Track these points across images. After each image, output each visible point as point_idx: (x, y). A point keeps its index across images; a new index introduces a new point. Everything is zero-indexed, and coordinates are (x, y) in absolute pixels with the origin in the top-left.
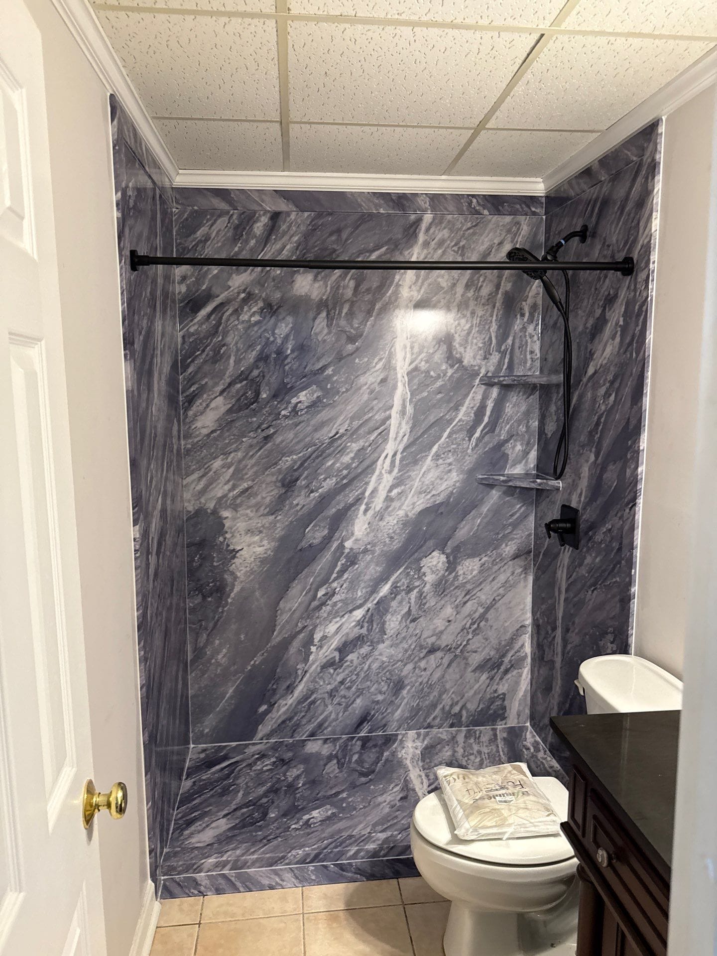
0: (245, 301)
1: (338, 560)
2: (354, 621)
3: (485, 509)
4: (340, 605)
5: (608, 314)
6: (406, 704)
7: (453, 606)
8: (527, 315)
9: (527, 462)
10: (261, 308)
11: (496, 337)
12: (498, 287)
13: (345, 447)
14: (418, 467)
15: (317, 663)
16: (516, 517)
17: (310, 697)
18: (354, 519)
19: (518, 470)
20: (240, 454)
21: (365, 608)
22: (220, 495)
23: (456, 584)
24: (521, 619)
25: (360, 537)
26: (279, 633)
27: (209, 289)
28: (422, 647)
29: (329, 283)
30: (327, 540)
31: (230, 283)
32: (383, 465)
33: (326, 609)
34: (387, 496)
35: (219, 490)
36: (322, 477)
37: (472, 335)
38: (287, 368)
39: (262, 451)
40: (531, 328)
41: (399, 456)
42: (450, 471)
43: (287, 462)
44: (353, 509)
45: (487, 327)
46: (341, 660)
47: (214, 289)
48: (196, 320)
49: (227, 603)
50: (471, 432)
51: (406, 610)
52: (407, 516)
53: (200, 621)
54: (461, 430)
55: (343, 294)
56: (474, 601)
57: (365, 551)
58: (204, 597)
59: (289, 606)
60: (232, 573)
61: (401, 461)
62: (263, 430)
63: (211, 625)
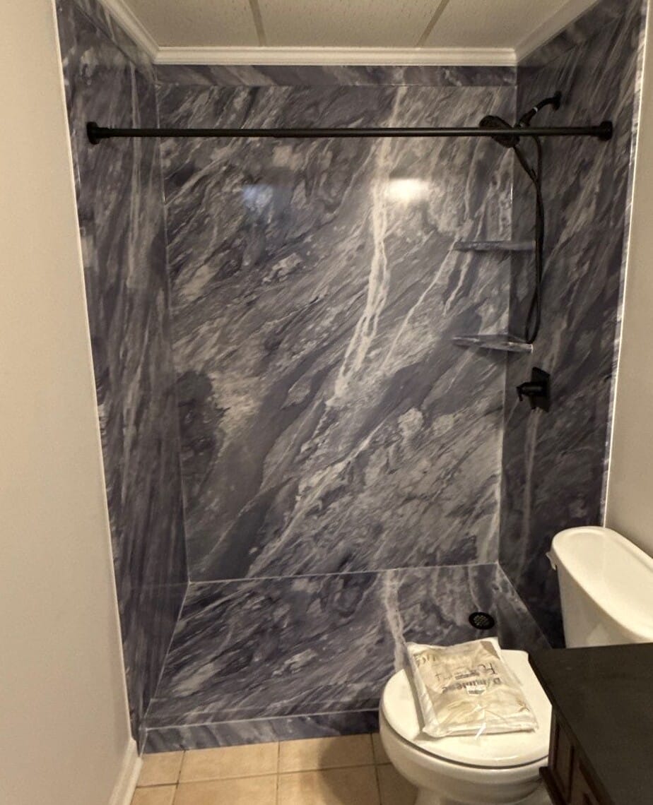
0: (227, 173)
1: (320, 418)
2: (335, 473)
3: (459, 368)
4: (322, 459)
6: (385, 546)
7: (428, 458)
8: (499, 183)
9: (499, 325)
10: (242, 180)
11: (470, 204)
12: (471, 155)
13: (325, 312)
14: (395, 330)
15: (301, 512)
16: (488, 376)
17: (295, 541)
18: (335, 380)
19: (491, 331)
20: (225, 320)
21: (346, 461)
22: (207, 358)
23: (432, 438)
24: (493, 468)
25: (340, 396)
26: (267, 484)
27: (192, 163)
28: (399, 496)
29: (307, 154)
30: (309, 400)
31: (212, 157)
32: (361, 328)
33: (309, 463)
34: (366, 358)
35: (207, 353)
36: (303, 340)
37: (446, 203)
38: (267, 236)
39: (245, 316)
40: (502, 197)
41: (376, 320)
42: (426, 333)
43: (269, 326)
44: (333, 370)
45: (461, 195)
46: (325, 508)
47: (197, 162)
48: (181, 193)
49: (217, 458)
50: (446, 296)
51: (384, 463)
52: (384, 375)
53: (194, 473)
54: (436, 294)
55: (320, 165)
56: (447, 454)
57: (346, 409)
58: (196, 452)
59: (274, 460)
60: (221, 431)
61: (379, 323)
62: (246, 297)
63: (203, 477)
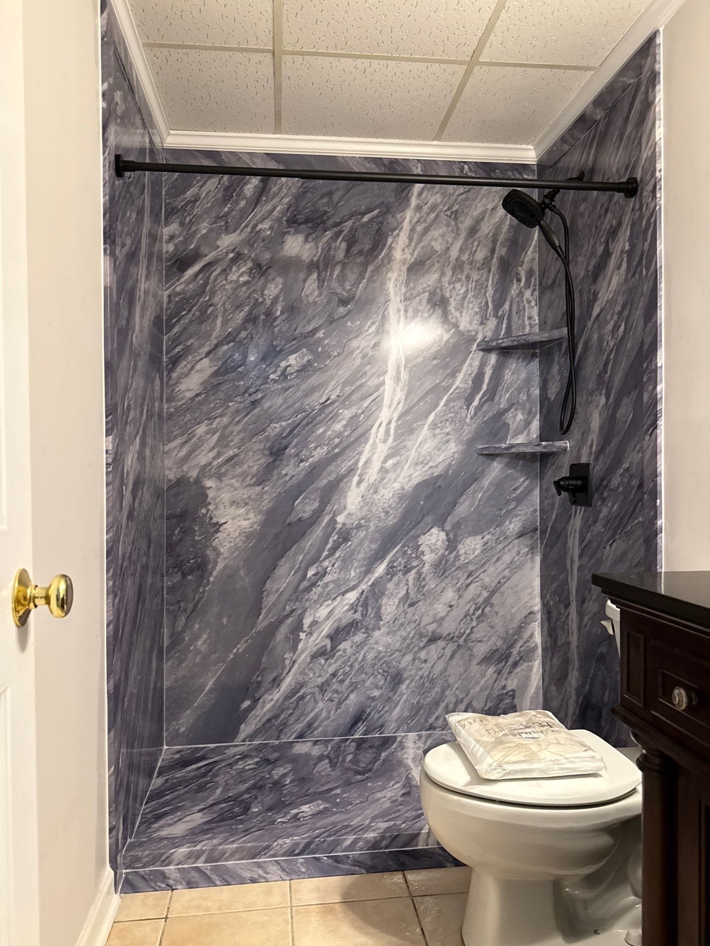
0: (234, 261)
1: (329, 536)
2: (346, 605)
3: (486, 482)
4: (331, 586)
5: (611, 247)
6: (405, 702)
7: (454, 589)
8: (523, 280)
9: (529, 432)
10: (250, 268)
11: (493, 302)
12: (493, 251)
13: (337, 414)
14: (414, 436)
15: (307, 652)
16: (519, 491)
17: (298, 692)
18: (347, 492)
19: (520, 440)
20: (225, 420)
21: (359, 590)
22: (203, 463)
23: (458, 564)
24: (529, 605)
25: (352, 512)
26: (265, 617)
27: (197, 248)
28: (421, 636)
29: (320, 244)
30: (318, 514)
31: (219, 243)
32: (377, 434)
33: (316, 591)
34: (382, 467)
35: (203, 458)
36: (313, 445)
37: (467, 299)
38: (276, 330)
39: (249, 416)
40: (528, 294)
41: (393, 425)
42: (448, 441)
43: (275, 428)
44: (345, 480)
45: (483, 291)
46: (333, 648)
47: (202, 248)
48: (182, 280)
49: (208, 583)
50: (469, 400)
51: (403, 592)
52: (403, 488)
53: (179, 602)
54: (458, 398)
55: (334, 256)
56: (477, 584)
57: (359, 527)
58: (184, 575)
59: (276, 586)
60: (215, 549)
61: (396, 429)
62: (250, 395)
63: (191, 606)
